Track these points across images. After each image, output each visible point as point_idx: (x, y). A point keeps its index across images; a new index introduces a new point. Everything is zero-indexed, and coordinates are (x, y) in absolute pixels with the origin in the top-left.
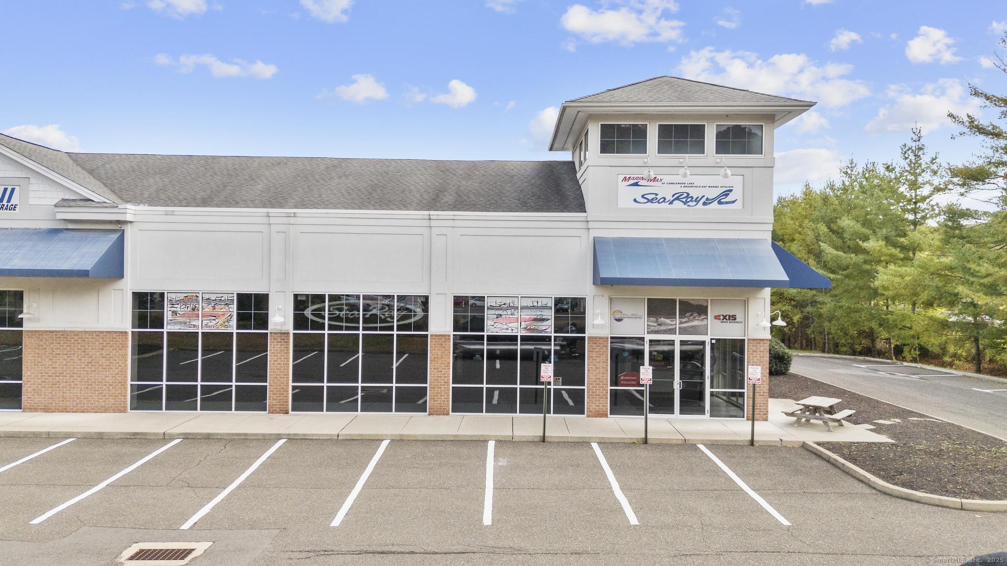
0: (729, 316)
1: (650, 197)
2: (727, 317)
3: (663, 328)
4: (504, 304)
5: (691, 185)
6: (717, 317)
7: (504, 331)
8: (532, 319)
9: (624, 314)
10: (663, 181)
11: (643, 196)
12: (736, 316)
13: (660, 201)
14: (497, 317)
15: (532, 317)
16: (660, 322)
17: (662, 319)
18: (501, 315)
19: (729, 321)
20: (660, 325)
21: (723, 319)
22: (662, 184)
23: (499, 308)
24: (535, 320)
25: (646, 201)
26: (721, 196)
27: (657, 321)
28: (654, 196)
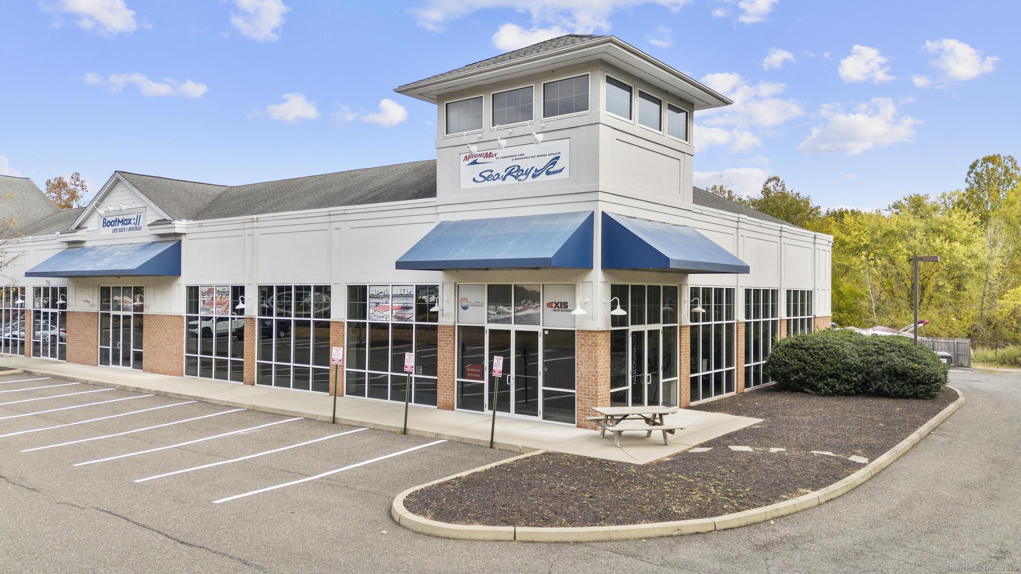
0: (561, 303)
1: (486, 174)
2: (559, 305)
3: (501, 317)
4: (381, 293)
5: (521, 157)
6: (549, 305)
7: (381, 319)
8: (400, 307)
9: (469, 302)
10: (497, 156)
11: (480, 175)
12: (567, 303)
13: (495, 178)
14: (376, 306)
15: (401, 305)
16: (498, 311)
17: (501, 307)
18: (378, 303)
19: (560, 309)
20: (499, 313)
21: (555, 307)
22: (497, 158)
23: (377, 297)
24: (403, 308)
25: (483, 179)
26: (549, 165)
27: (496, 310)
28: (489, 173)
